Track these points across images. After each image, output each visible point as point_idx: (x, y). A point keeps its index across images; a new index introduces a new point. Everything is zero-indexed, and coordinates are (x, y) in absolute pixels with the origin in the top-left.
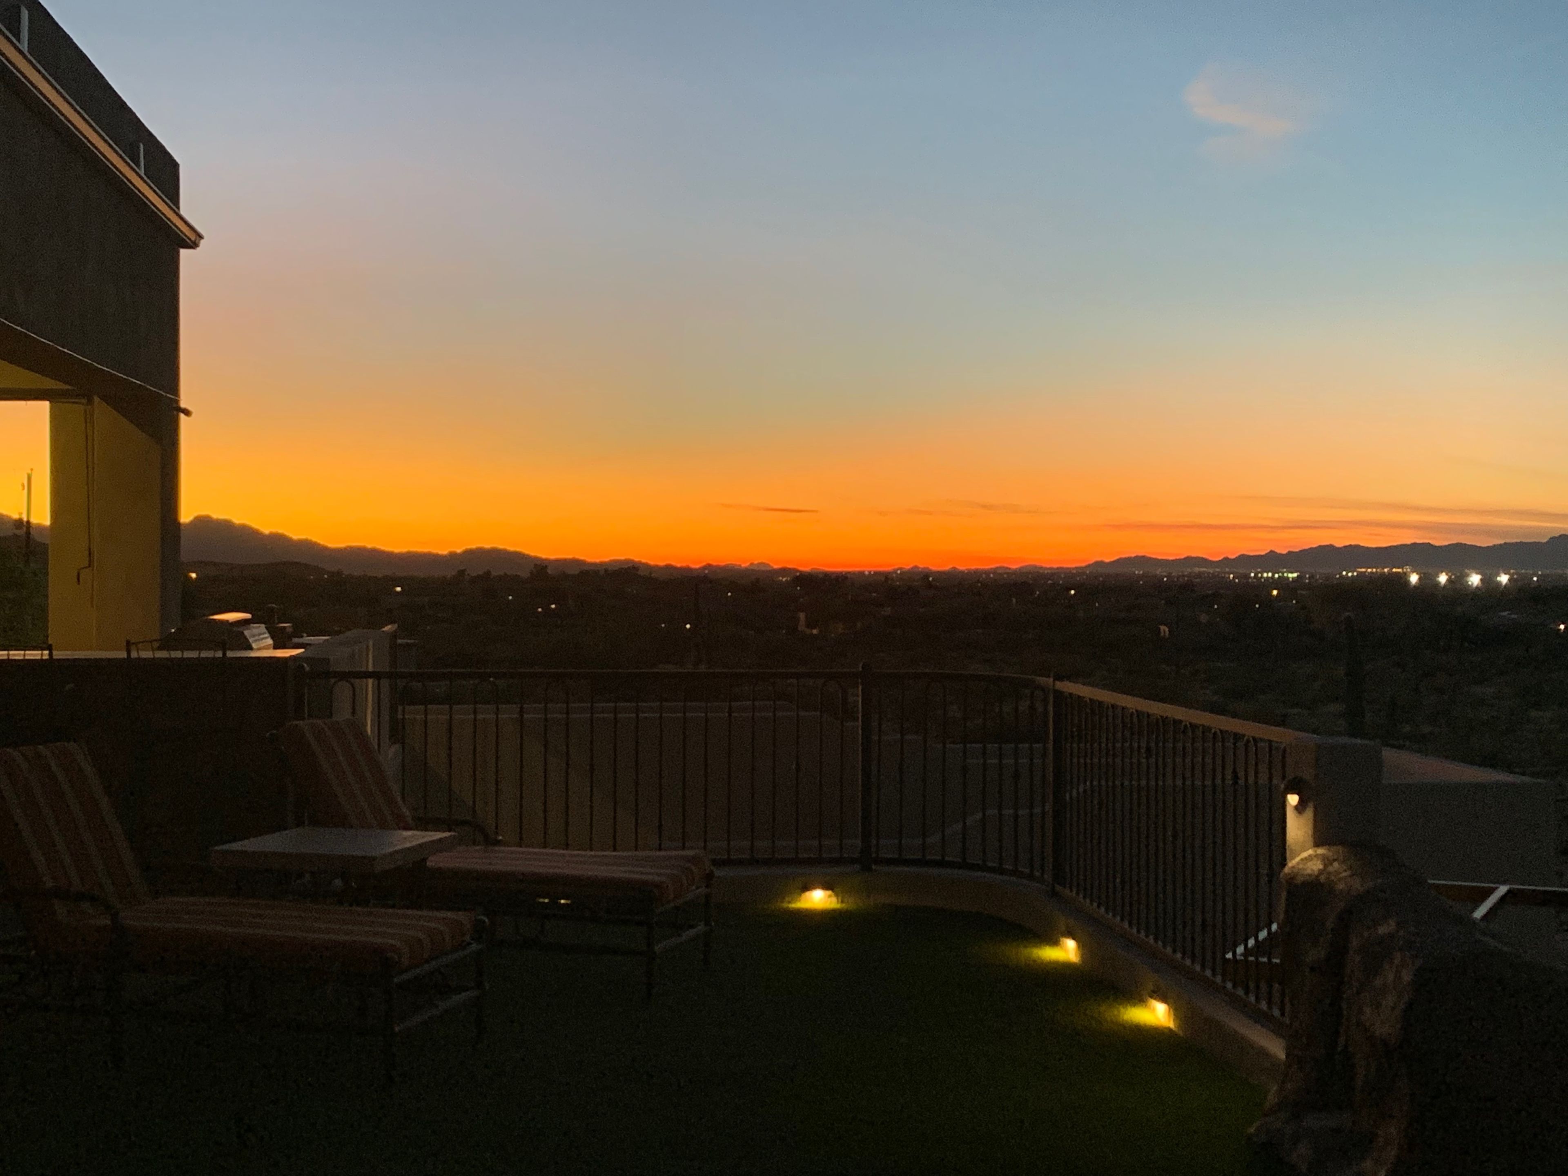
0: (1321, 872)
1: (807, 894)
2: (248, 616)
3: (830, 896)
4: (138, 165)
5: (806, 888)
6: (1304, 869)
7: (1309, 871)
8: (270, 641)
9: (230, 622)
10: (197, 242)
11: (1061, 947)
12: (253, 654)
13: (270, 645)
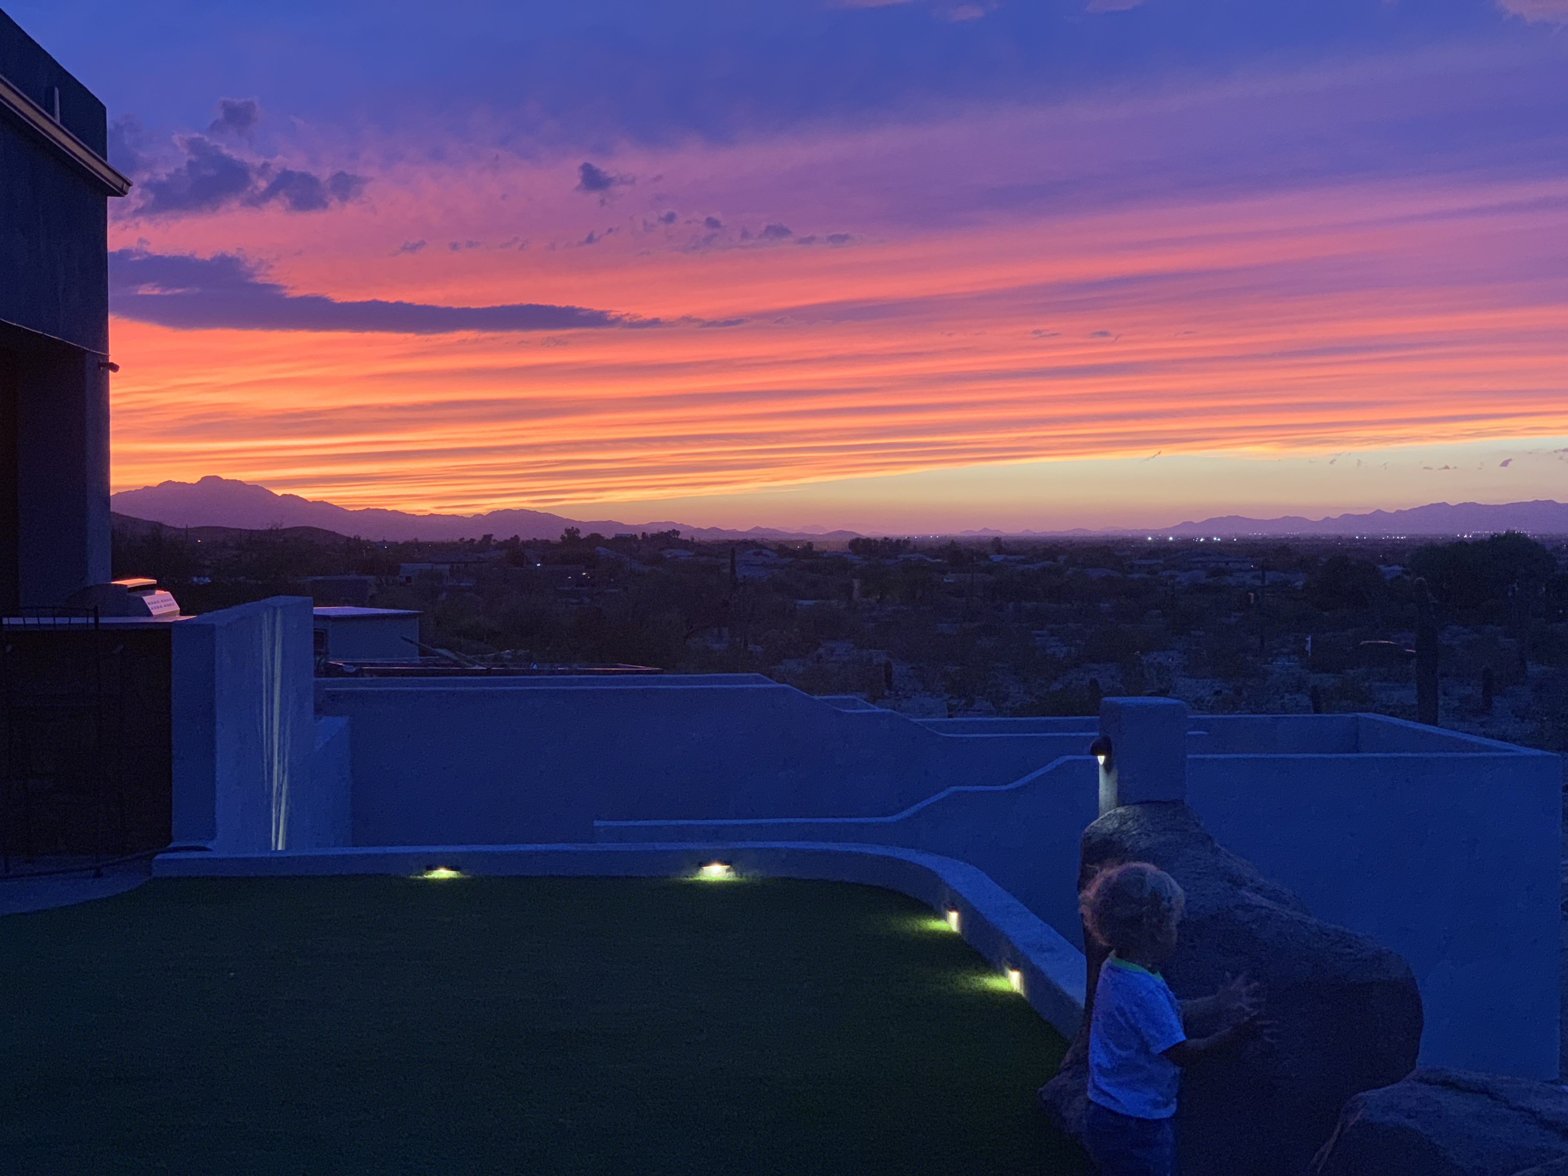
0: (1115, 831)
1: (705, 868)
2: (154, 581)
3: (728, 870)
4: (53, 115)
5: (707, 863)
6: (1101, 829)
7: (1105, 830)
8: (177, 608)
9: (129, 587)
10: (124, 189)
11: (946, 921)
12: (151, 620)
13: (176, 611)
